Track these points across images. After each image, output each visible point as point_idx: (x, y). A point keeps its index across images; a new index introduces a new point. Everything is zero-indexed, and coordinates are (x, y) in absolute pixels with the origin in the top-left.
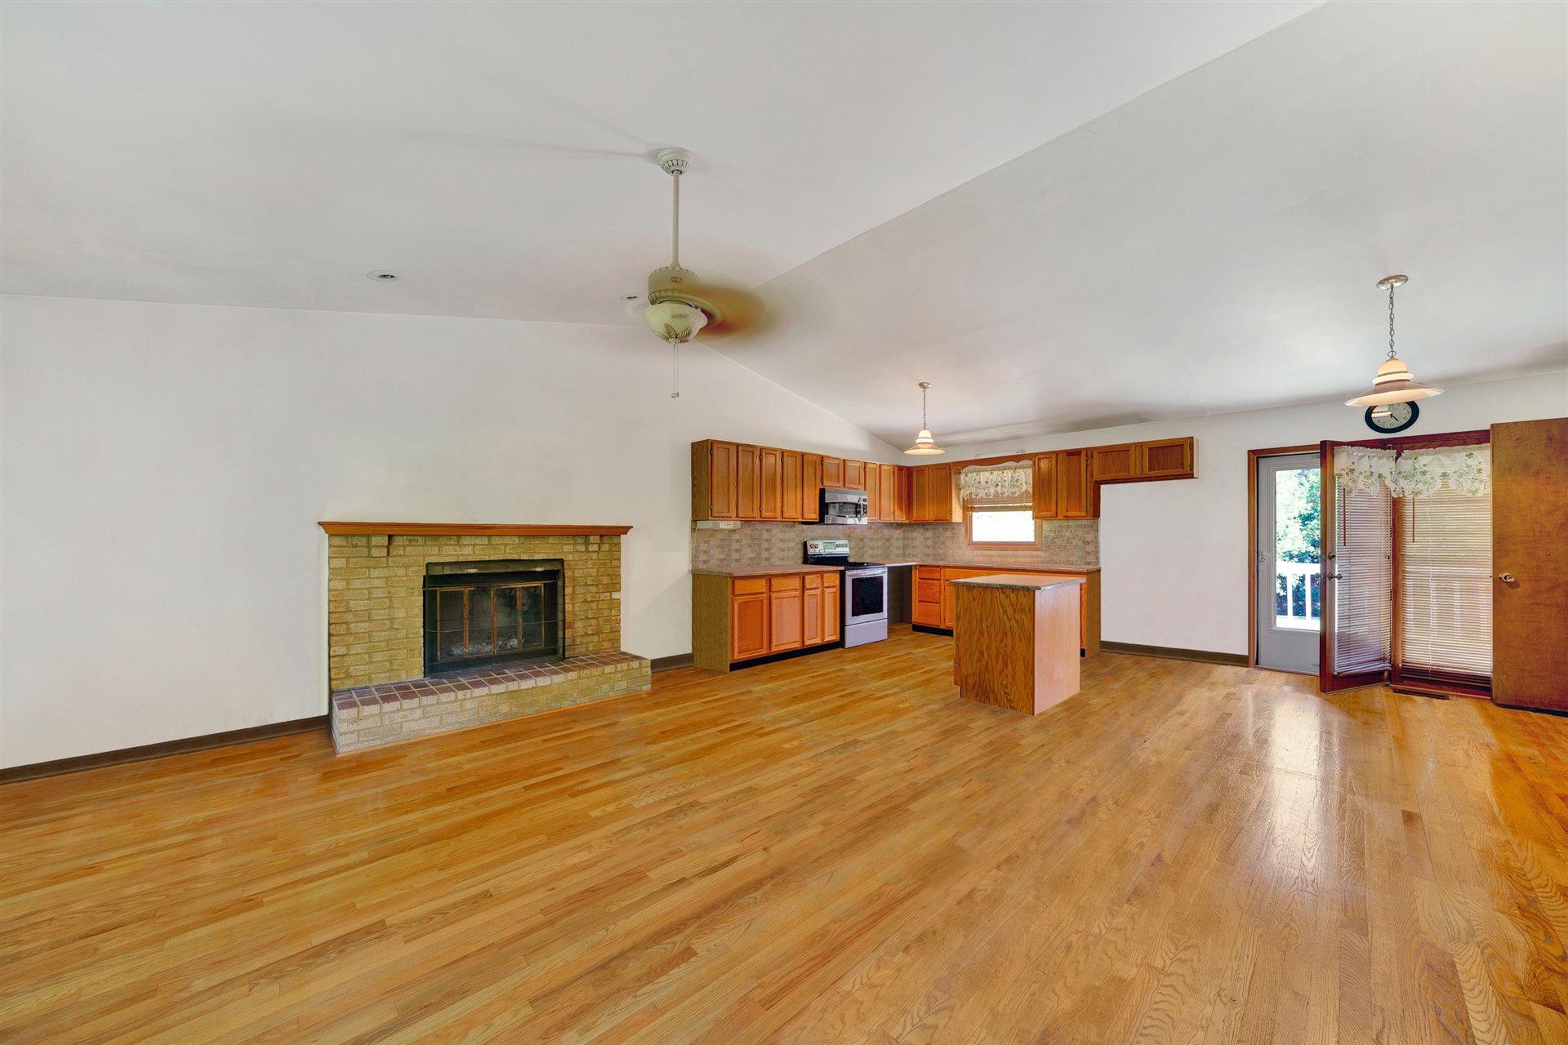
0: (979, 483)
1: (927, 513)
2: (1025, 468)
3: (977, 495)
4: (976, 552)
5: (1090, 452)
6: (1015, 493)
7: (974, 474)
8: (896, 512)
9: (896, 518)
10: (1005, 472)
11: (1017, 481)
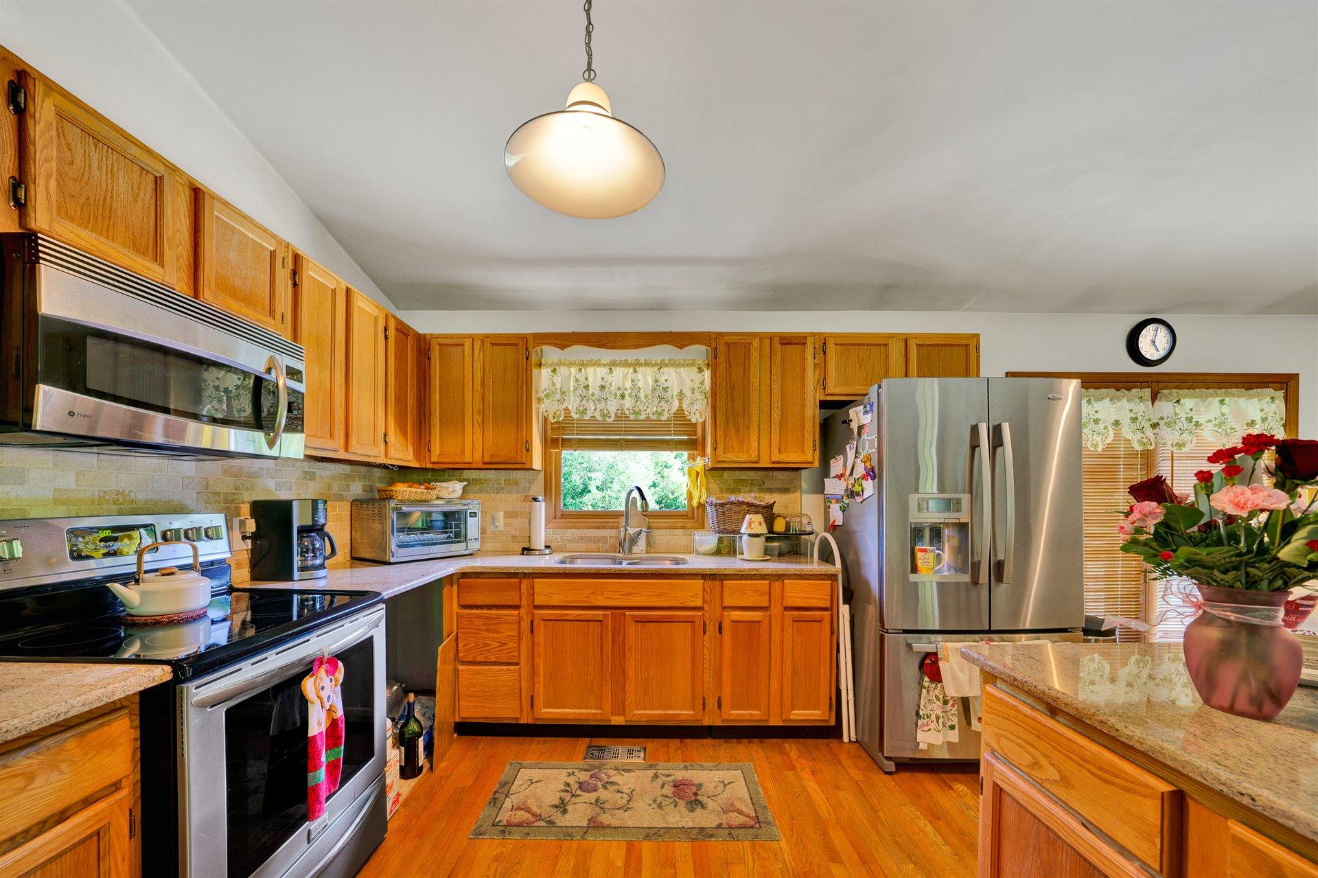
0: (587, 387)
1: (468, 444)
2: (679, 365)
3: (584, 412)
4: (571, 531)
5: (823, 342)
6: (660, 414)
7: (573, 370)
8: (392, 438)
9: (392, 452)
10: (640, 370)
11: (665, 389)
